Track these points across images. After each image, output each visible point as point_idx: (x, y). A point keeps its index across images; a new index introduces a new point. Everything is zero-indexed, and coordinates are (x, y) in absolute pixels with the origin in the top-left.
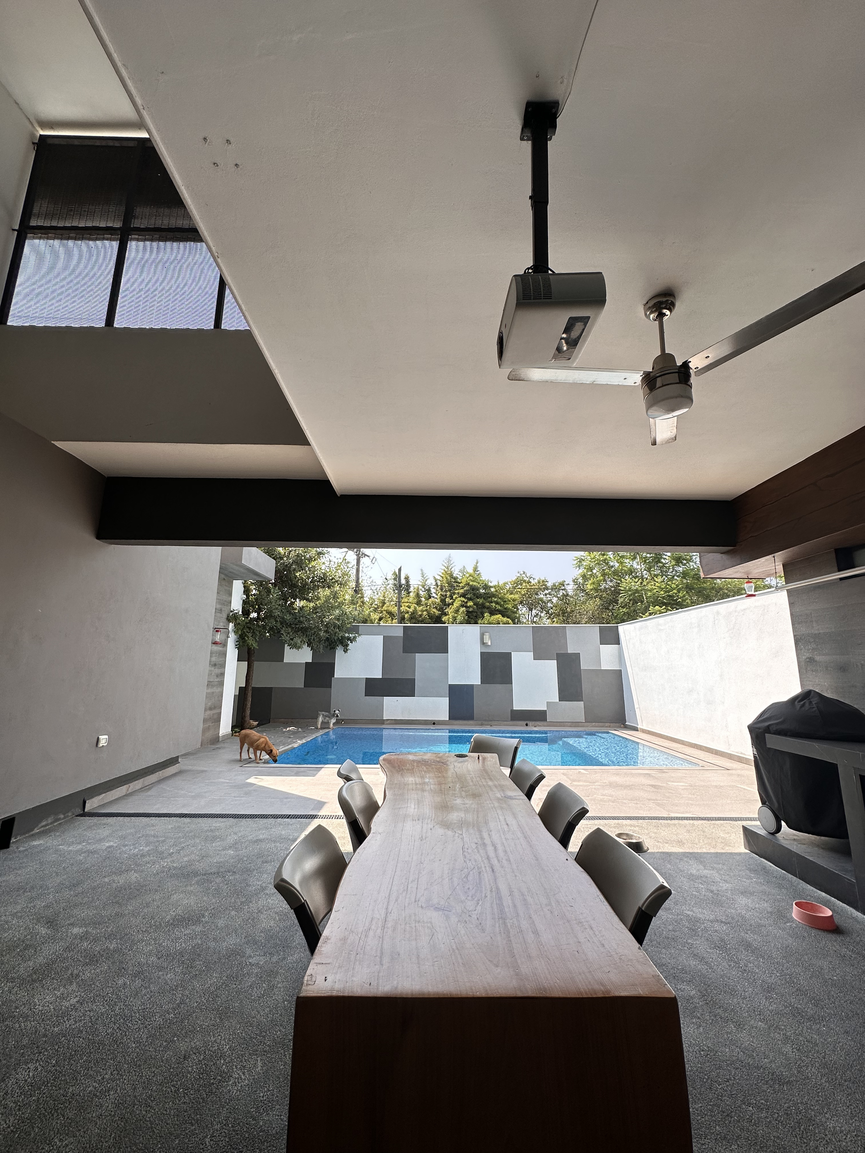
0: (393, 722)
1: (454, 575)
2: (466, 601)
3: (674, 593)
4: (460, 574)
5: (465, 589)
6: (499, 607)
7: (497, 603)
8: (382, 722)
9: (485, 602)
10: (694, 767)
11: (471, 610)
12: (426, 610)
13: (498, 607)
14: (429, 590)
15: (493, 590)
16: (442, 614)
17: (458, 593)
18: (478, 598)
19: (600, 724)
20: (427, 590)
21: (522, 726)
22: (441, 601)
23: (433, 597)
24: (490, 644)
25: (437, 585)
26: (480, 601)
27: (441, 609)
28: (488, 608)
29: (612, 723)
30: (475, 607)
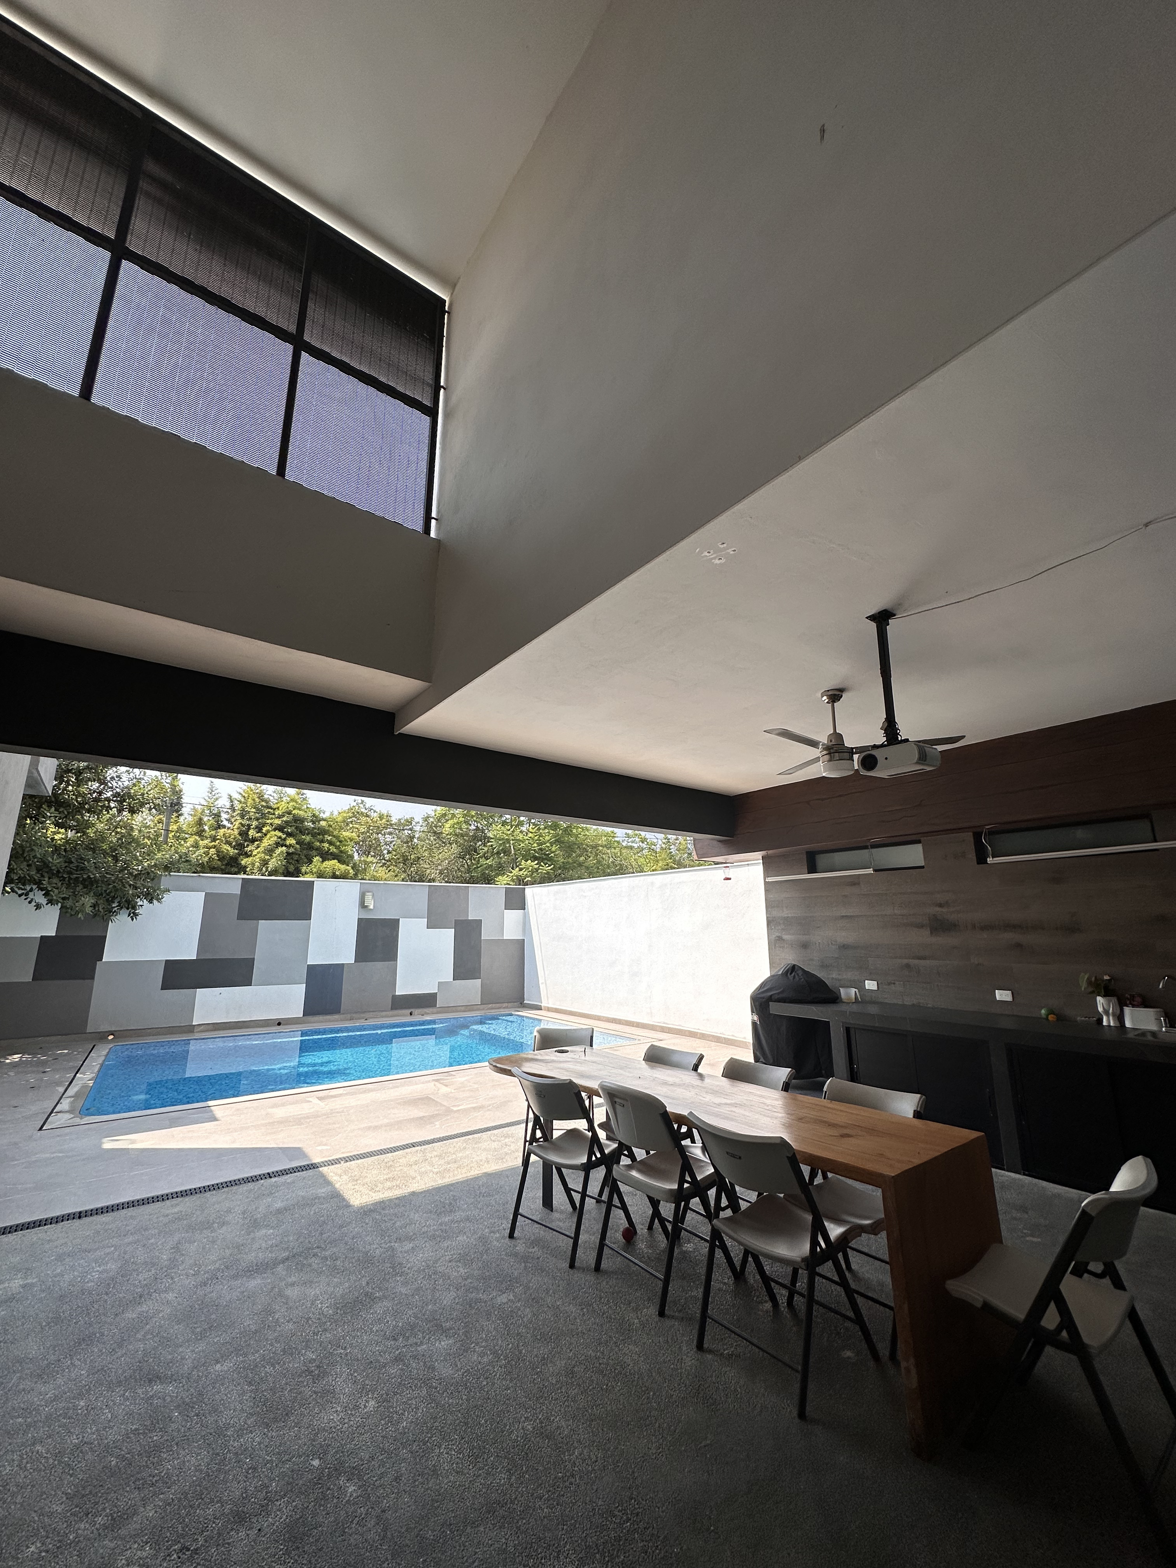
0: (210, 1027)
1: (266, 796)
2: (284, 836)
3: (547, 846)
4: (275, 795)
5: (284, 819)
6: (335, 850)
7: (331, 843)
8: (191, 1029)
9: (313, 840)
10: (628, 1043)
11: (291, 850)
12: (215, 847)
13: (333, 849)
14: (218, 816)
15: (323, 823)
16: (240, 855)
17: (271, 824)
18: (303, 833)
19: (498, 1005)
20: (215, 815)
21: (404, 1015)
22: (240, 834)
23: (224, 827)
24: (371, 907)
25: (233, 808)
26: (308, 838)
27: (240, 846)
28: (317, 849)
29: (510, 1002)
30: (298, 846)
